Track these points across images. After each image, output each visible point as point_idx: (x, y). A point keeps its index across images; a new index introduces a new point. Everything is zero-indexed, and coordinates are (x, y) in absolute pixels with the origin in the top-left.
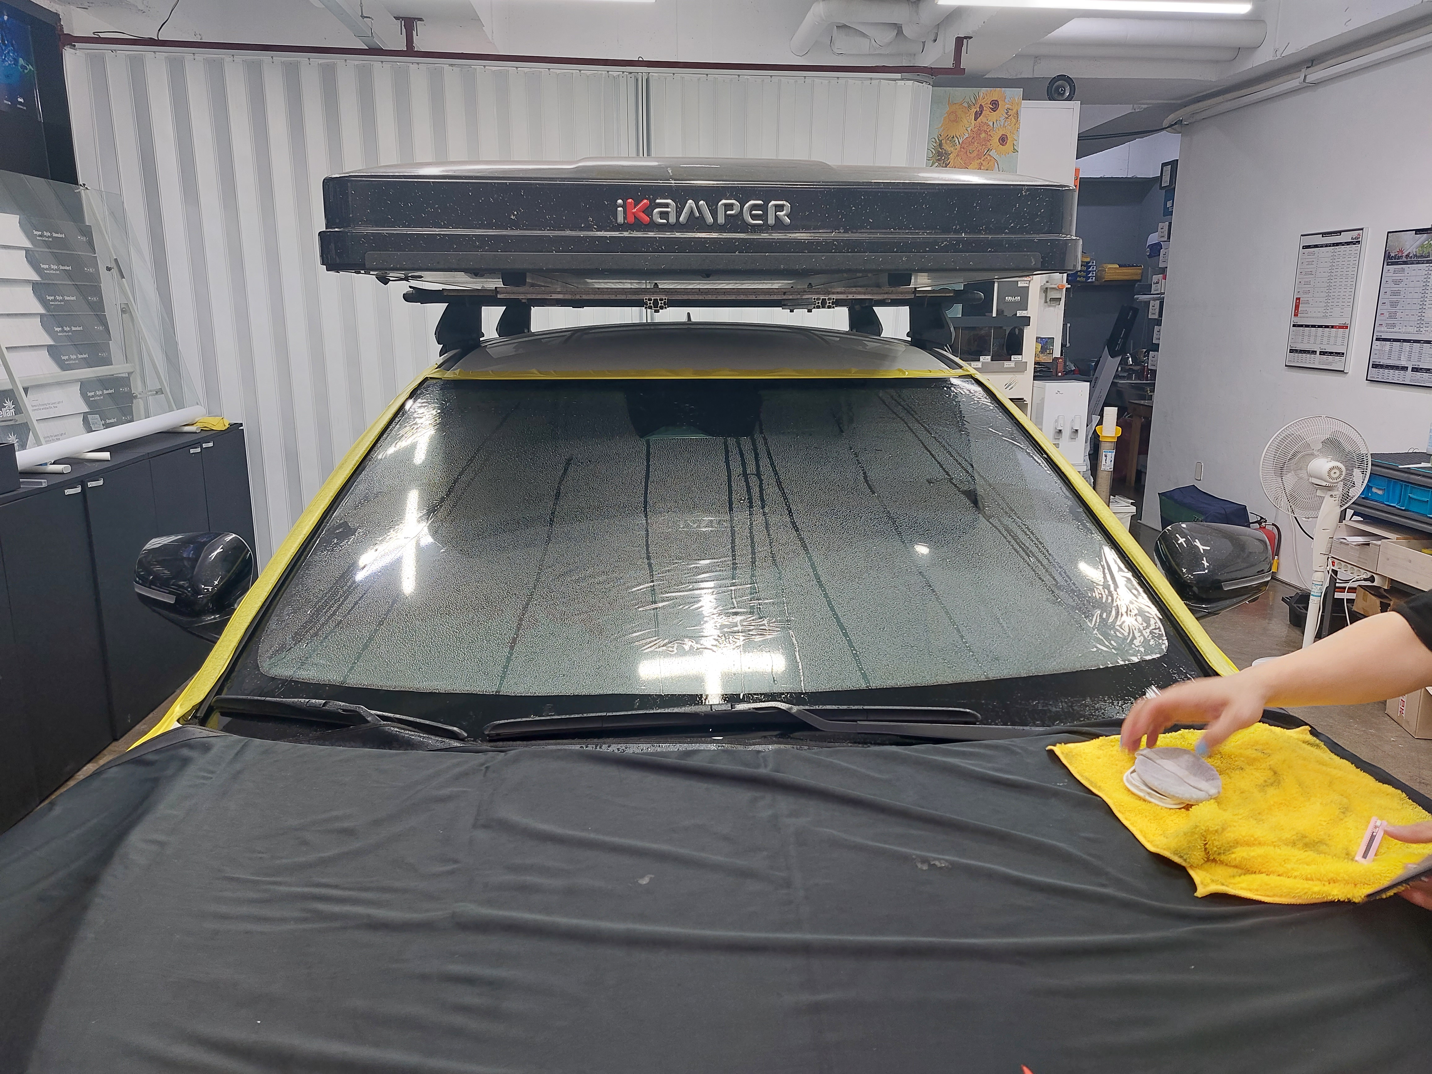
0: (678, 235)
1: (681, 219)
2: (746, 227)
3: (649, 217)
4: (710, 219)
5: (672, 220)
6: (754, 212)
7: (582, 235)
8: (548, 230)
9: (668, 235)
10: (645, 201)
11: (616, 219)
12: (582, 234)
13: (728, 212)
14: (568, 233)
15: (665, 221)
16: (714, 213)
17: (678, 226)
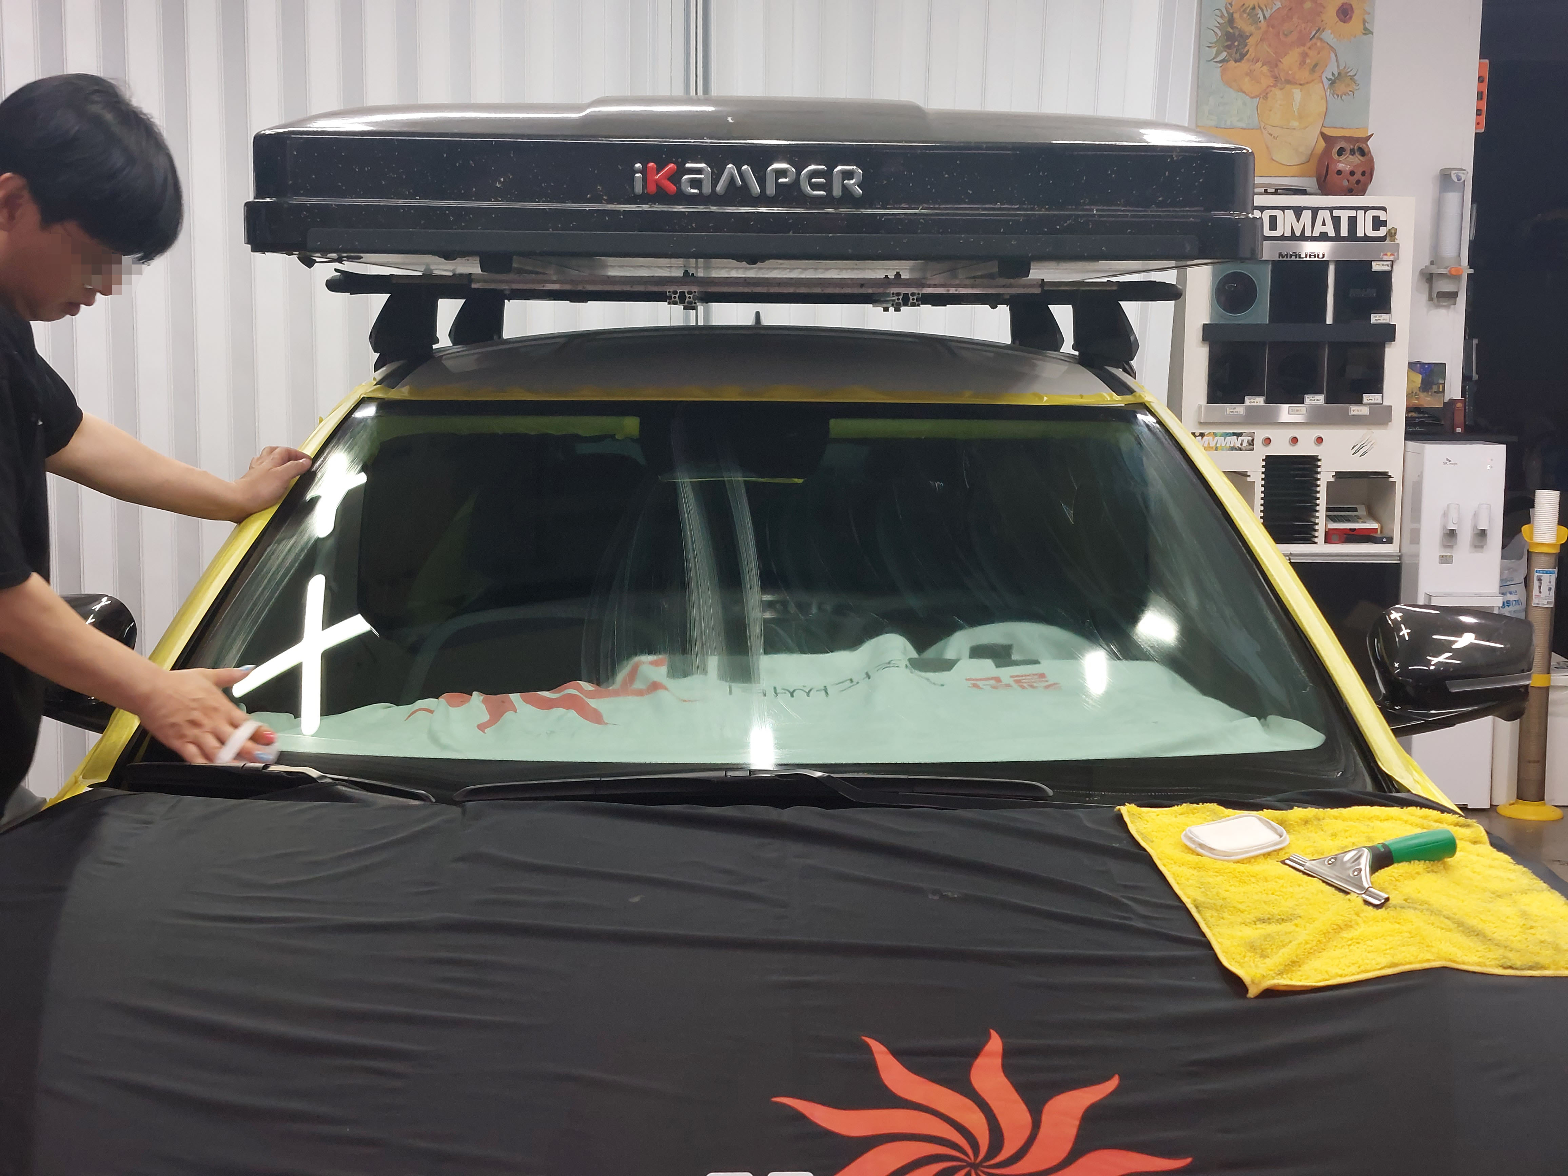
0: (714, 209)
1: (718, 188)
2: (803, 199)
3: (675, 185)
4: (756, 189)
5: (707, 189)
6: (813, 180)
7: (587, 209)
8: (543, 202)
9: (701, 209)
10: (671, 165)
11: (632, 186)
12: (588, 207)
13: (780, 180)
14: (569, 205)
15: (696, 191)
16: (762, 181)
17: (714, 199)
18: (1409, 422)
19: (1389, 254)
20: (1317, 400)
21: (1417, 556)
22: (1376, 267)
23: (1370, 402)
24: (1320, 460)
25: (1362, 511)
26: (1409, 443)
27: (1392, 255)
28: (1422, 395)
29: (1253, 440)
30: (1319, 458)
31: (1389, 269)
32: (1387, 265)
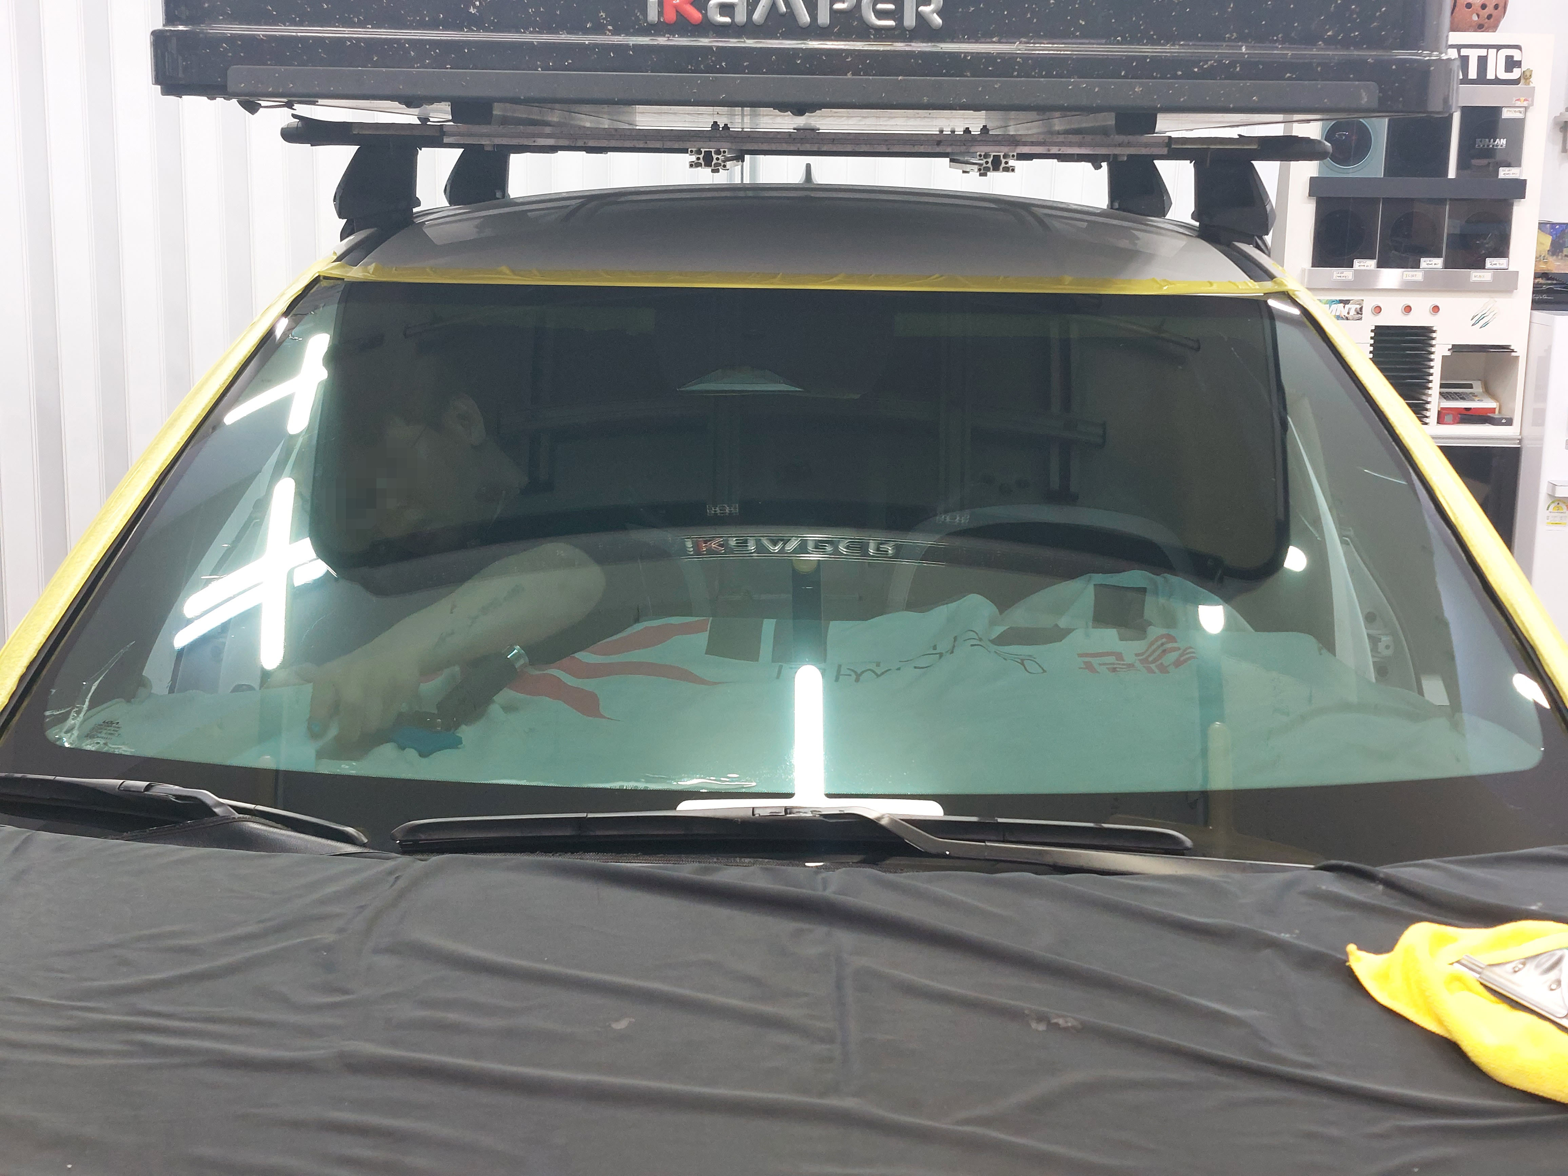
1: (756, 16)
3: (701, 12)
4: (804, 17)
5: (741, 17)
6: (880, 6)
7: (587, 42)
8: (531, 33)
11: (645, 15)
12: (587, 40)
13: (836, 6)
14: (564, 38)
15: (727, 20)
16: (812, 7)
18: (1537, 290)
20: (1435, 264)
21: (1541, 439)
23: (1495, 267)
24: (1434, 332)
25: (1478, 388)
26: (1536, 313)
27: (1525, 100)
28: (1551, 259)
30: (1434, 329)
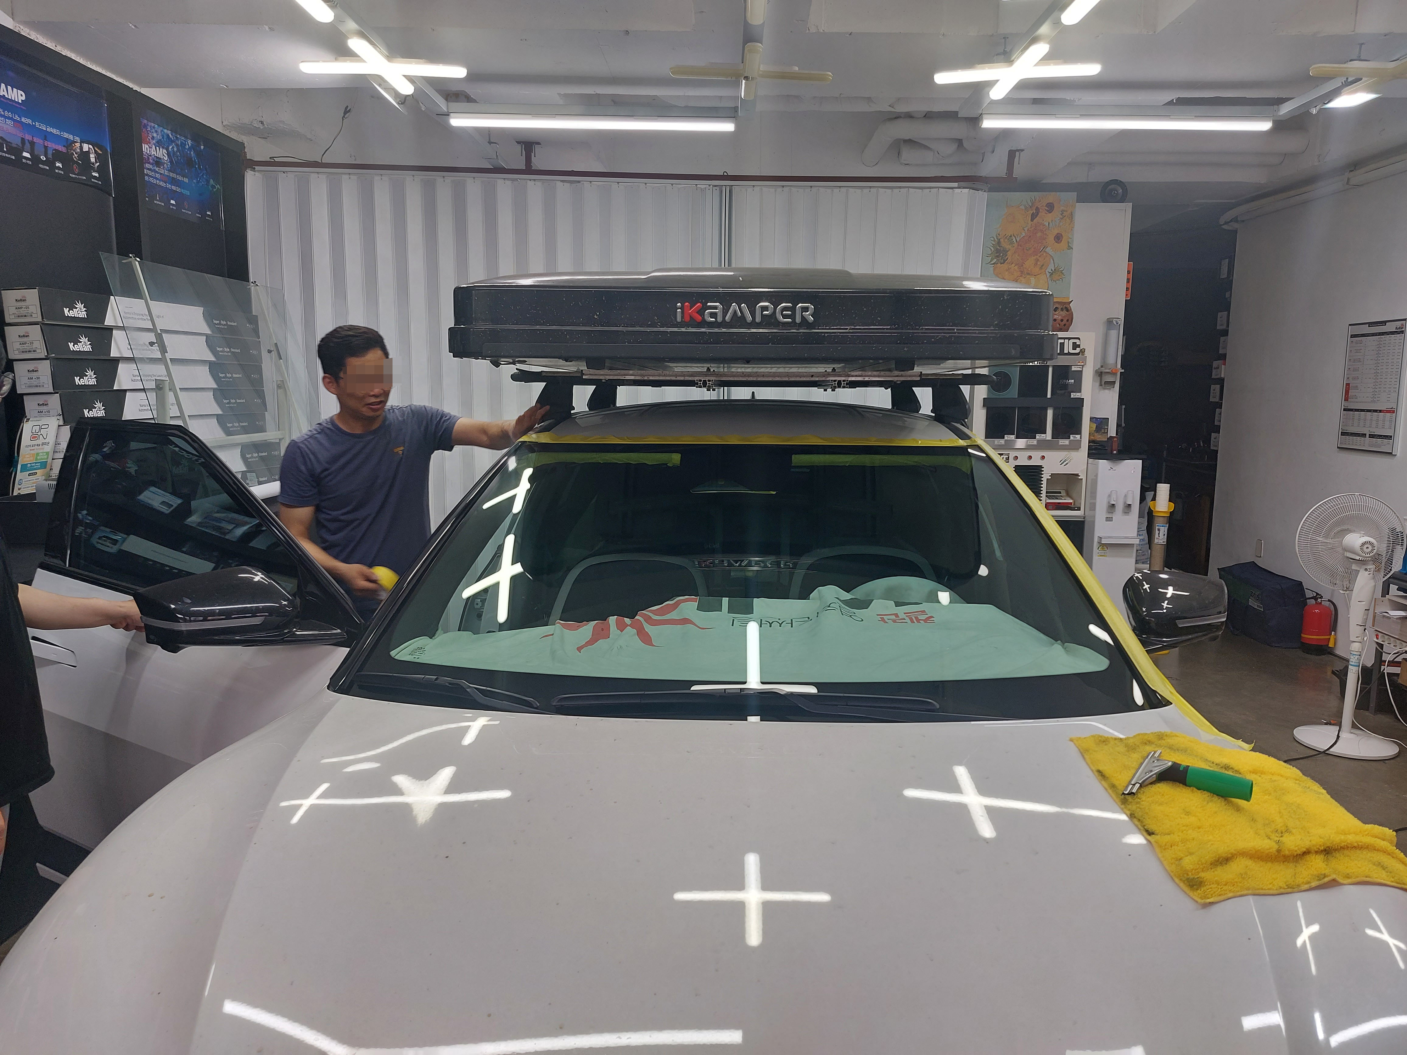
0: (724, 330)
1: (726, 318)
4: (749, 318)
5: (719, 318)
6: (784, 312)
9: (716, 330)
10: (699, 304)
11: (675, 317)
13: (764, 313)
15: (714, 320)
16: (754, 314)
17: (724, 324)
19: (1081, 362)
22: (1074, 369)
23: (1073, 438)
29: (1008, 457)
31: (1081, 369)
32: (1080, 368)
